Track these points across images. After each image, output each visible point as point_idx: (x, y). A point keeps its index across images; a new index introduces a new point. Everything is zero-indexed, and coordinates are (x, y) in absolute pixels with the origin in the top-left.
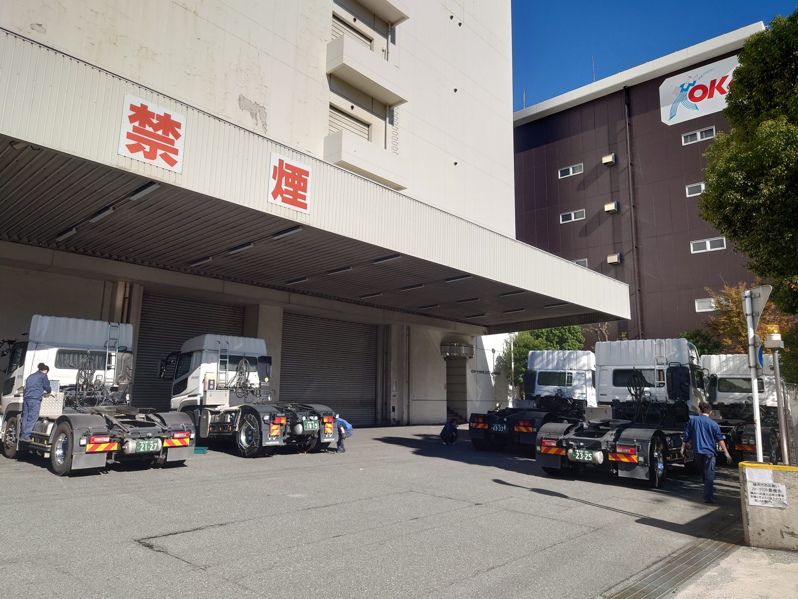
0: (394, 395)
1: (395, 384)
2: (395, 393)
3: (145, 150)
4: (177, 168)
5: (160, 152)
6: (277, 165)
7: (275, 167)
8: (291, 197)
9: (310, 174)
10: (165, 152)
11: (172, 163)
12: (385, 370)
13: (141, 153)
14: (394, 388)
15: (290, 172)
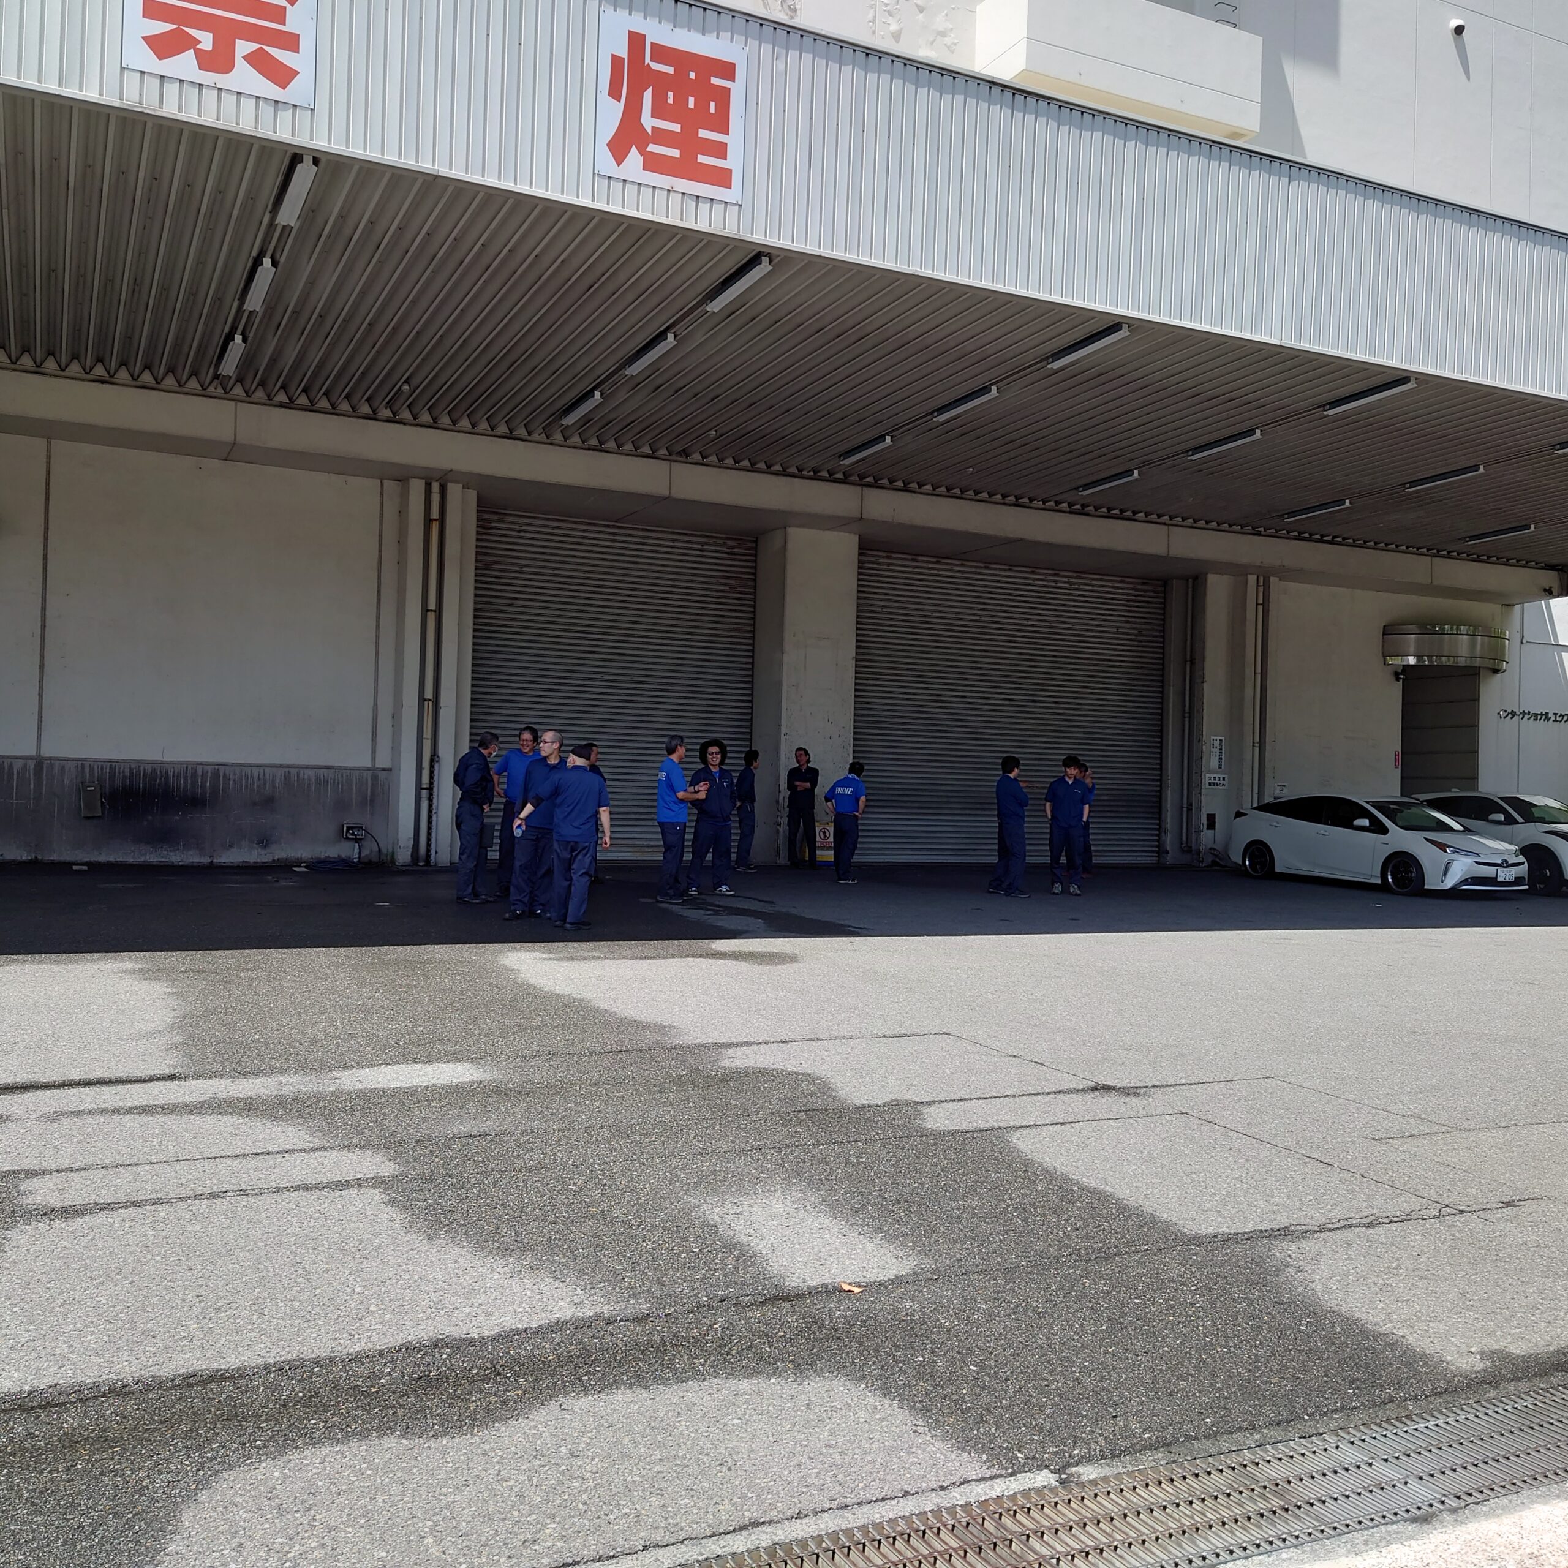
0: (1212, 781)
1: (1218, 750)
2: (1217, 776)
3: (199, 46)
4: (298, 90)
5: (243, 47)
6: (623, 53)
7: (616, 61)
8: (675, 153)
9: (740, 73)
10: (259, 46)
11: (282, 76)
12: (1187, 709)
13: (189, 57)
14: (1214, 763)
15: (670, 70)
